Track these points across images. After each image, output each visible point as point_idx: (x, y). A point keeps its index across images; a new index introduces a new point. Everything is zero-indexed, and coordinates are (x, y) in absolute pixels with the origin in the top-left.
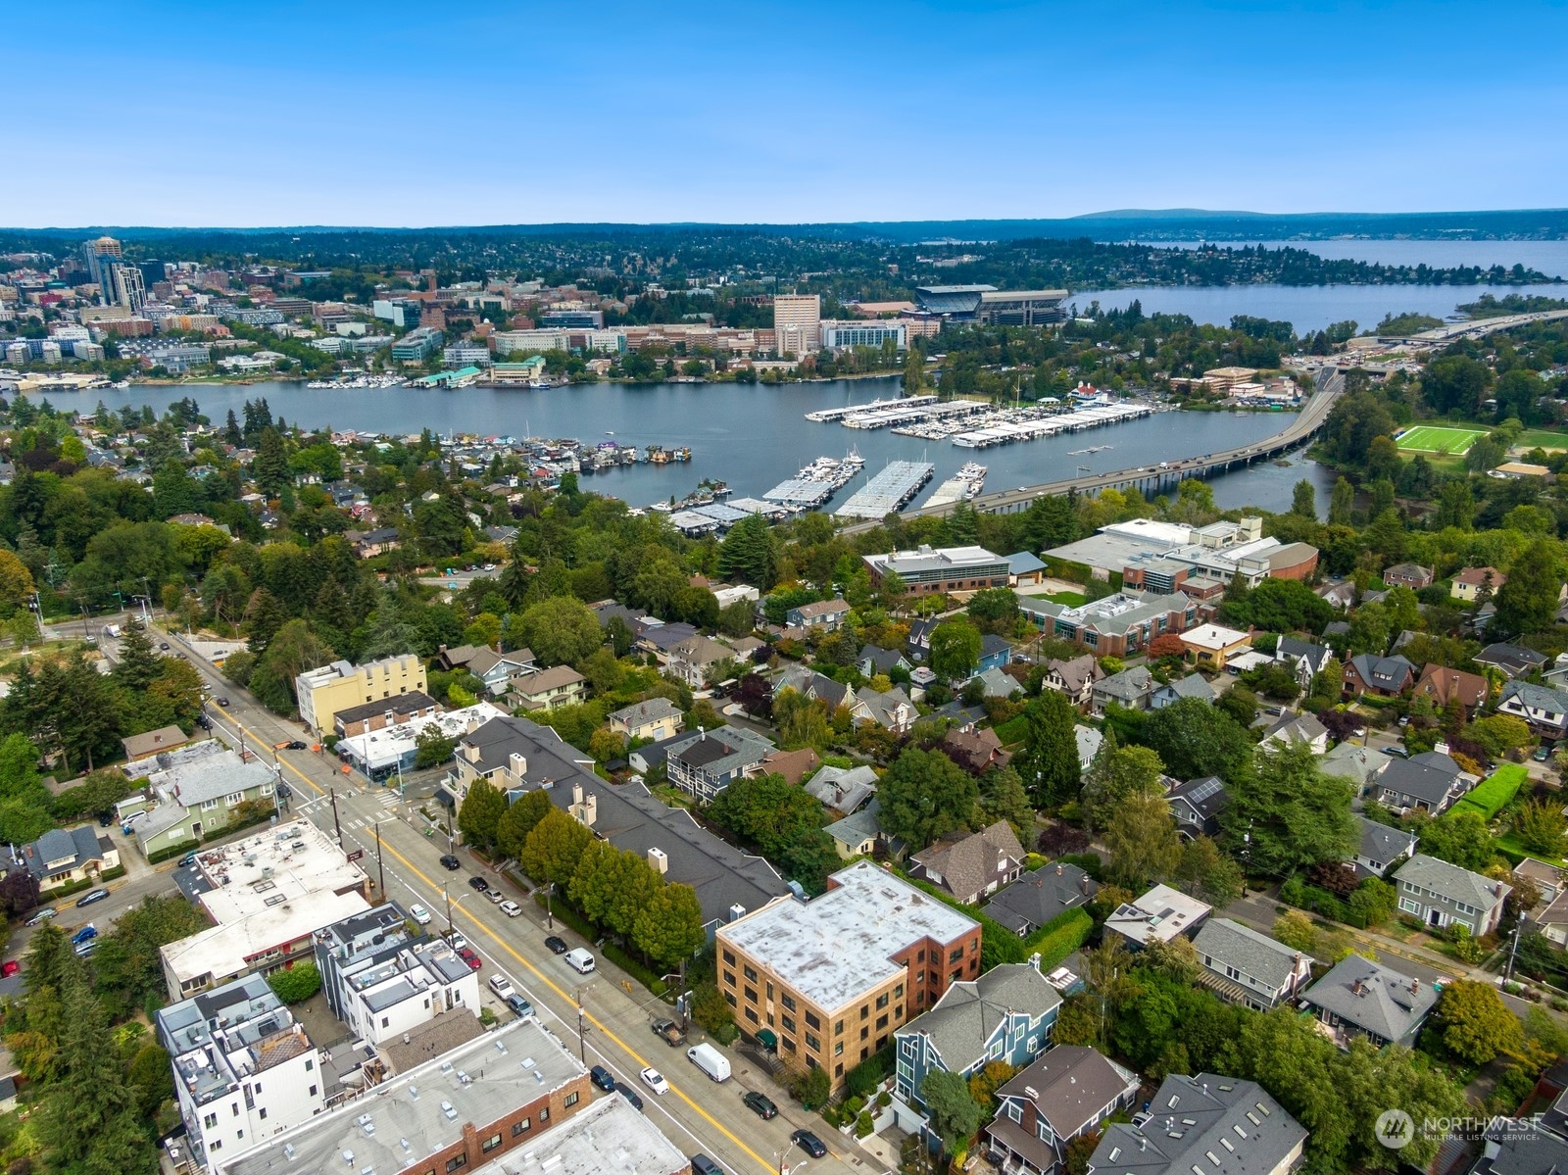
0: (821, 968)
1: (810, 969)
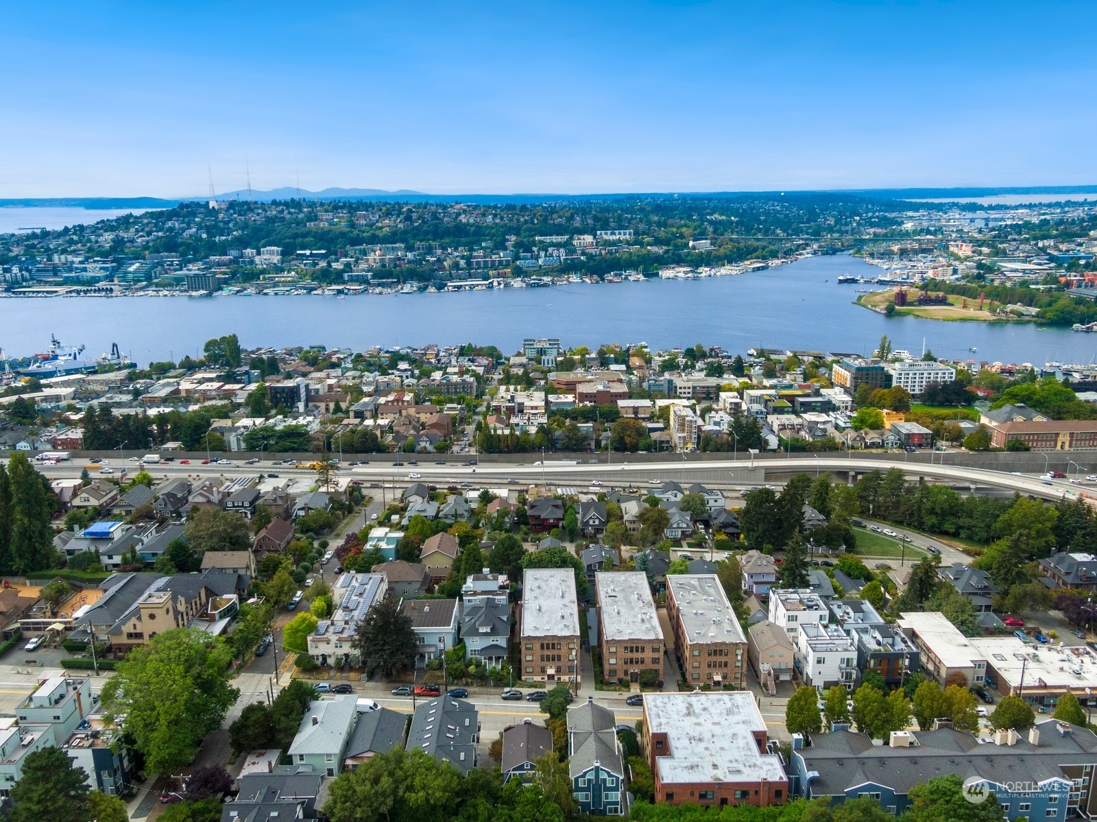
0: (685, 711)
1: (688, 708)
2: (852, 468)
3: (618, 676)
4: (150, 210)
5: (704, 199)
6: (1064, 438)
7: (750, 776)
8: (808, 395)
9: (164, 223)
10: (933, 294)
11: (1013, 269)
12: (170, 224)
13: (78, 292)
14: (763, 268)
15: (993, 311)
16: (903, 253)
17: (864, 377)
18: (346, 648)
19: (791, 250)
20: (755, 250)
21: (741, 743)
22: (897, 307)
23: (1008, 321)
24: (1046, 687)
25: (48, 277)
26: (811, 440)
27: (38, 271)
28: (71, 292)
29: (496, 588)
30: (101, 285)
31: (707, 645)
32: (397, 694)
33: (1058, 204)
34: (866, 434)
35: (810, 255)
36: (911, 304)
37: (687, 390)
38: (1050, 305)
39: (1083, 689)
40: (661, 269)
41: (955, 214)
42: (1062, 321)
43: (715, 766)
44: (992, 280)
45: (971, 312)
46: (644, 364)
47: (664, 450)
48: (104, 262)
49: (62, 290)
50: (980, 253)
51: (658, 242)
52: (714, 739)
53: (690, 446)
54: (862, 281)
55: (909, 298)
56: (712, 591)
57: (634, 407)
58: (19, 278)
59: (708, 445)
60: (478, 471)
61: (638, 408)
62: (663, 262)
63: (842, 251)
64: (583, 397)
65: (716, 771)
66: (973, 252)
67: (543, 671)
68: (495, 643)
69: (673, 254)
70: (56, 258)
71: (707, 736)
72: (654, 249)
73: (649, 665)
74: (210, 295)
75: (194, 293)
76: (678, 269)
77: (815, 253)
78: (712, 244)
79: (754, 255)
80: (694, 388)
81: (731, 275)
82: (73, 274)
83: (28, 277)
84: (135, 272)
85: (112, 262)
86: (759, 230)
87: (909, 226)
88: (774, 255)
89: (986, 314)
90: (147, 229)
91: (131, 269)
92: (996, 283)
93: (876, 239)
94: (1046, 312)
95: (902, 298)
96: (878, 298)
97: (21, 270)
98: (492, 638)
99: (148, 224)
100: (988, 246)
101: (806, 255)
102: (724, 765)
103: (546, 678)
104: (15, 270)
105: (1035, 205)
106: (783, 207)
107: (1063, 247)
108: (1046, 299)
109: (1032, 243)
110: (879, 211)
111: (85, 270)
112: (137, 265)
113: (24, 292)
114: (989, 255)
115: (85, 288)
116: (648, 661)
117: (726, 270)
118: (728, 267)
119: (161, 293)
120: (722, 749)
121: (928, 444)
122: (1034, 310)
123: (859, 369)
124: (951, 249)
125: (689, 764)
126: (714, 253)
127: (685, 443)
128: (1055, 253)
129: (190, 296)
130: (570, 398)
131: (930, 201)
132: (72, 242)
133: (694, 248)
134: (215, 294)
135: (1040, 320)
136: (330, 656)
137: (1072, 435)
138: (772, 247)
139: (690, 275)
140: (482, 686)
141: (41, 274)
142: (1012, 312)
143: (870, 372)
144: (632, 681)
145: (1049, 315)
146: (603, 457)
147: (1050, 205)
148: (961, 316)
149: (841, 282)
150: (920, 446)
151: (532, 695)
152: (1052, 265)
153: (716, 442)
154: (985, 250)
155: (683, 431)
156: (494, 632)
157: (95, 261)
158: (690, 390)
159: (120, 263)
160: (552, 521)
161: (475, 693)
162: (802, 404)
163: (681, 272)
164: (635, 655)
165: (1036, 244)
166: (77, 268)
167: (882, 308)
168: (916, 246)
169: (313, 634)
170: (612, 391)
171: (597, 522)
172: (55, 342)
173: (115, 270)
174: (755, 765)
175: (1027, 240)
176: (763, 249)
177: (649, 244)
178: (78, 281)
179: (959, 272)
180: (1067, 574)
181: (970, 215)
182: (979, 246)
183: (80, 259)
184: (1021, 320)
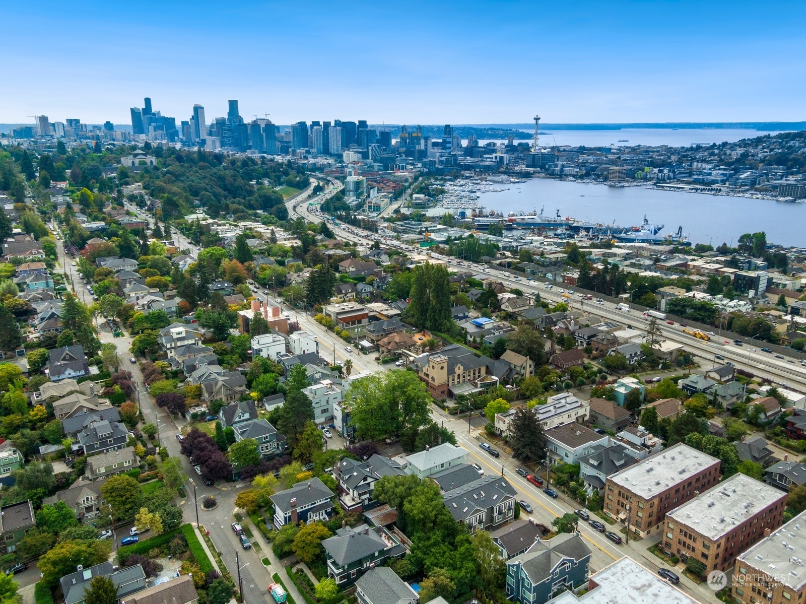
0: (639, 585)
1: (645, 585)
3: (671, 551)
4: (783, 132)
9: (787, 143)
12: (791, 143)
13: (697, 189)
25: (685, 177)
27: (680, 173)
28: (692, 189)
29: (639, 443)
30: (715, 186)
32: (518, 472)
48: (725, 170)
49: (686, 187)
58: (666, 178)
67: (618, 512)
68: (598, 475)
70: (695, 165)
73: (698, 557)
74: (793, 201)
75: (781, 199)
82: (701, 177)
83: (672, 177)
84: (744, 179)
85: (732, 170)
90: (771, 147)
91: (742, 176)
97: (669, 171)
98: (597, 471)
99: (774, 142)
103: (619, 519)
104: (666, 171)
111: (710, 174)
112: (749, 173)
113: (663, 187)
115: (702, 187)
116: (698, 552)
119: (754, 196)
129: (777, 201)
132: (713, 154)
134: (798, 201)
140: (570, 497)
141: (682, 175)
144: (680, 561)
156: (599, 467)
157: (720, 169)
159: (737, 171)
161: (563, 499)
164: (688, 541)
166: (705, 173)
169: (500, 414)
172: (646, 221)
173: (731, 176)
178: (702, 182)
183: (710, 167)
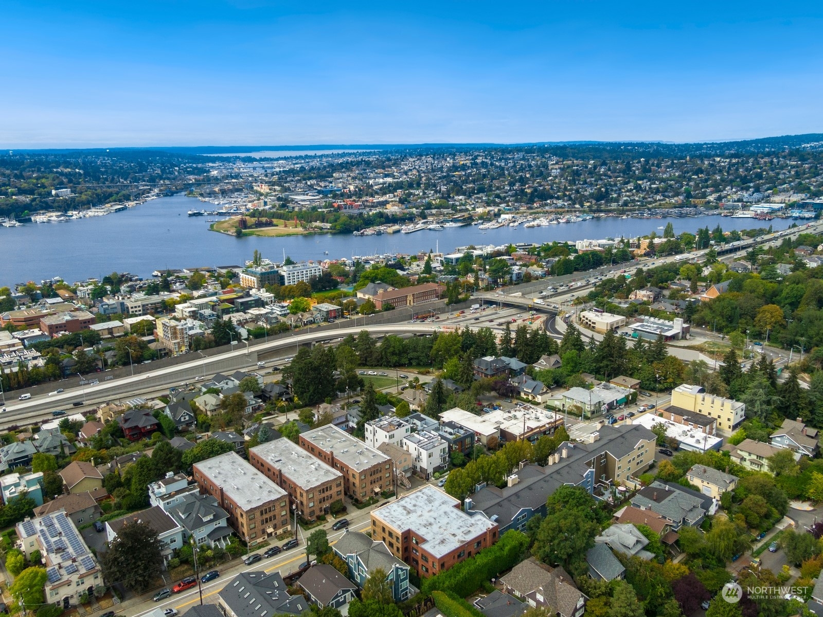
2: (313, 339)
3: (316, 514)
5: (40, 155)
6: (410, 298)
7: (476, 532)
8: (241, 297)
10: (264, 219)
11: (303, 199)
14: (123, 209)
15: (305, 228)
16: (224, 192)
17: (267, 279)
18: (90, 582)
19: (139, 194)
20: (111, 195)
21: (453, 515)
22: (242, 230)
23: (315, 233)
24: (532, 429)
26: (269, 327)
29: (186, 485)
31: (370, 469)
32: (159, 600)
33: (300, 157)
34: (302, 316)
35: (155, 197)
36: (250, 227)
37: (138, 309)
38: (336, 221)
39: (544, 426)
40: (33, 215)
41: (239, 164)
42: (346, 230)
43: (454, 535)
44: (293, 208)
45: (291, 230)
46: (72, 295)
47: (164, 357)
50: (275, 191)
51: (21, 192)
52: (437, 520)
53: (184, 349)
54: (206, 214)
55: (249, 224)
56: (336, 435)
57: (108, 329)
59: (198, 346)
60: (8, 409)
61: (112, 328)
62: (33, 208)
63: (177, 193)
64: (53, 329)
65: (457, 538)
66: (270, 189)
67: (264, 532)
68: (218, 526)
69: (40, 202)
71: (432, 520)
72: (22, 198)
73: (336, 498)
76: (49, 214)
77: (158, 195)
78: (72, 192)
79: (111, 199)
80: (143, 306)
81: (98, 216)
86: (106, 179)
87: (214, 173)
88: (127, 198)
89: (300, 230)
92: (297, 209)
93: (198, 184)
94: (336, 226)
95: (243, 224)
96: (225, 225)
98: (215, 523)
100: (278, 185)
101: (152, 198)
102: (459, 533)
103: (266, 537)
105: (288, 158)
106: (112, 160)
107: (322, 184)
108: (332, 218)
109: (304, 182)
110: (189, 163)
114: (280, 191)
116: (334, 495)
117: (92, 212)
118: (93, 210)
120: (448, 523)
121: (339, 316)
122: (328, 225)
123: (262, 274)
124: (255, 188)
125: (439, 541)
126: (77, 199)
127: (180, 348)
128: (319, 188)
130: (36, 332)
131: (220, 155)
133: (57, 195)
135: (334, 231)
136: (72, 596)
137: (413, 295)
138: (124, 192)
139: (62, 218)
140: (223, 563)
142: (316, 227)
143: (270, 276)
144: (325, 514)
145: (338, 227)
146: (117, 373)
147: (296, 158)
148: (286, 233)
149: (190, 215)
150: (335, 317)
151: (287, 544)
152: (321, 196)
153: (205, 341)
154: (277, 188)
155: (176, 338)
156: (216, 518)
158: (141, 308)
160: (149, 427)
161: (222, 571)
162: (242, 303)
163: (54, 216)
164: (326, 494)
165: (306, 183)
167: (232, 231)
168: (231, 187)
169: (48, 583)
170: (80, 319)
171: (187, 418)
174: (473, 524)
175: (299, 181)
176: (117, 193)
177: (13, 194)
179: (268, 203)
180: (486, 370)
181: (250, 165)
182: (273, 185)
184: (322, 232)
